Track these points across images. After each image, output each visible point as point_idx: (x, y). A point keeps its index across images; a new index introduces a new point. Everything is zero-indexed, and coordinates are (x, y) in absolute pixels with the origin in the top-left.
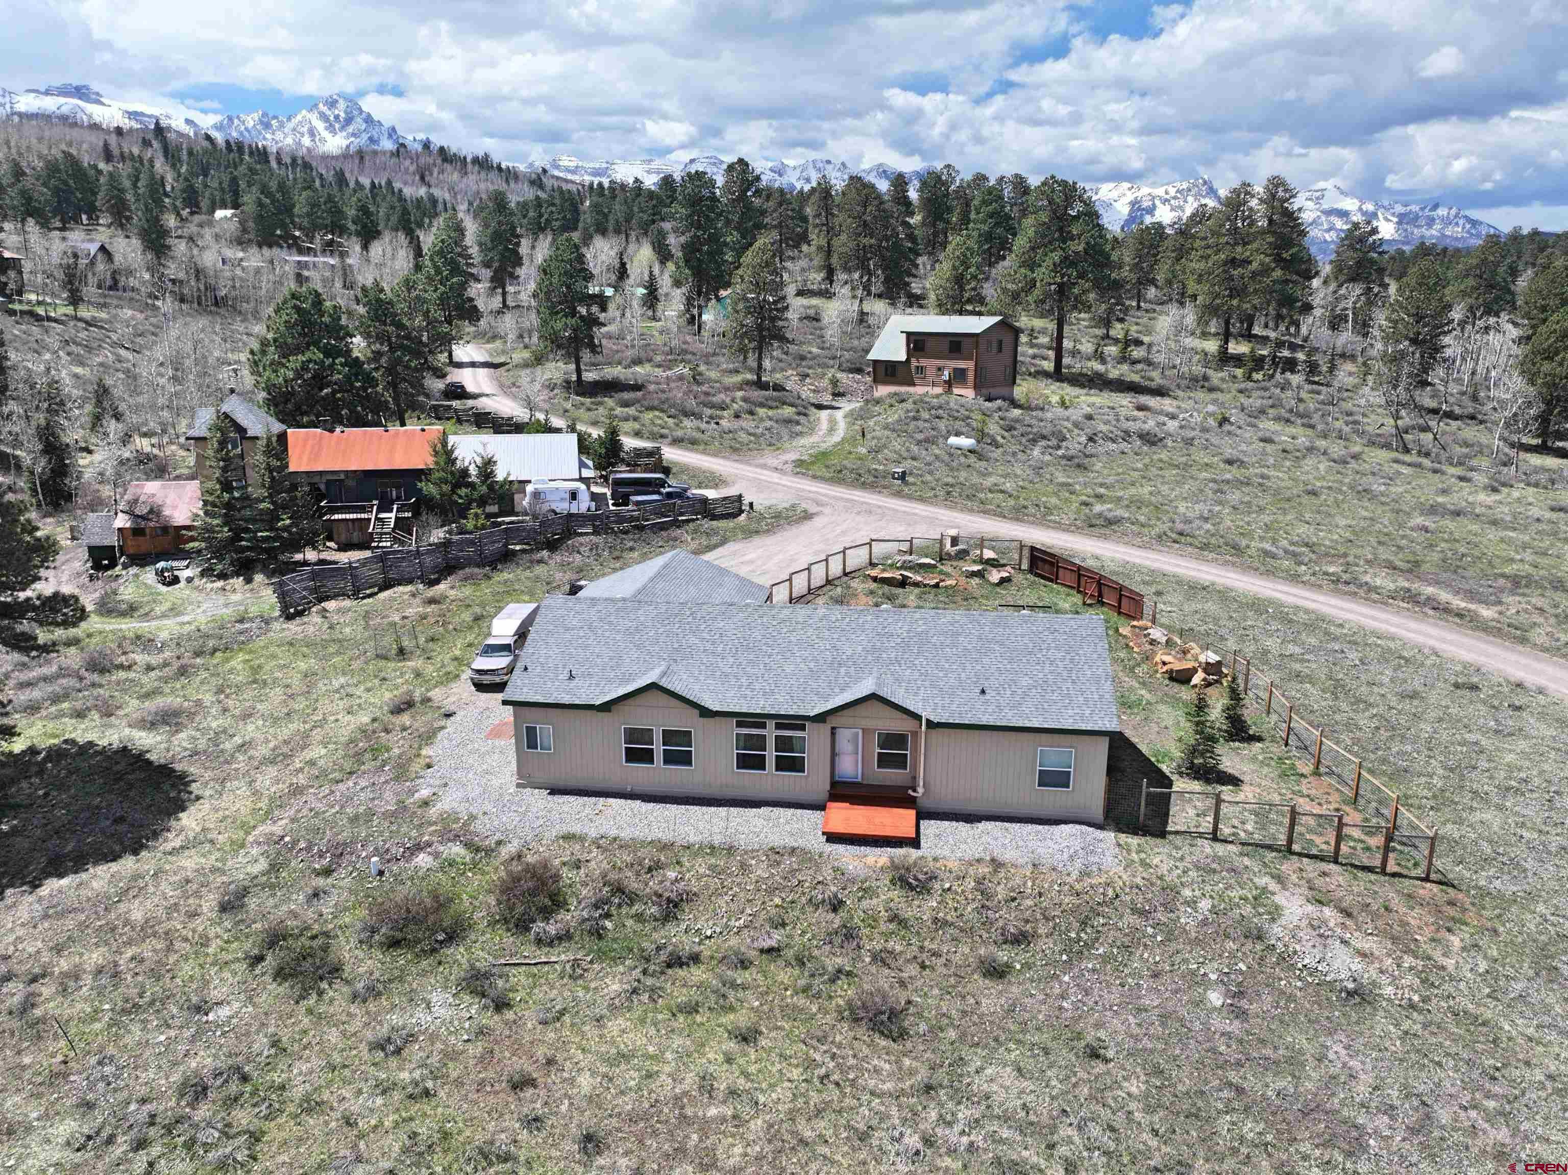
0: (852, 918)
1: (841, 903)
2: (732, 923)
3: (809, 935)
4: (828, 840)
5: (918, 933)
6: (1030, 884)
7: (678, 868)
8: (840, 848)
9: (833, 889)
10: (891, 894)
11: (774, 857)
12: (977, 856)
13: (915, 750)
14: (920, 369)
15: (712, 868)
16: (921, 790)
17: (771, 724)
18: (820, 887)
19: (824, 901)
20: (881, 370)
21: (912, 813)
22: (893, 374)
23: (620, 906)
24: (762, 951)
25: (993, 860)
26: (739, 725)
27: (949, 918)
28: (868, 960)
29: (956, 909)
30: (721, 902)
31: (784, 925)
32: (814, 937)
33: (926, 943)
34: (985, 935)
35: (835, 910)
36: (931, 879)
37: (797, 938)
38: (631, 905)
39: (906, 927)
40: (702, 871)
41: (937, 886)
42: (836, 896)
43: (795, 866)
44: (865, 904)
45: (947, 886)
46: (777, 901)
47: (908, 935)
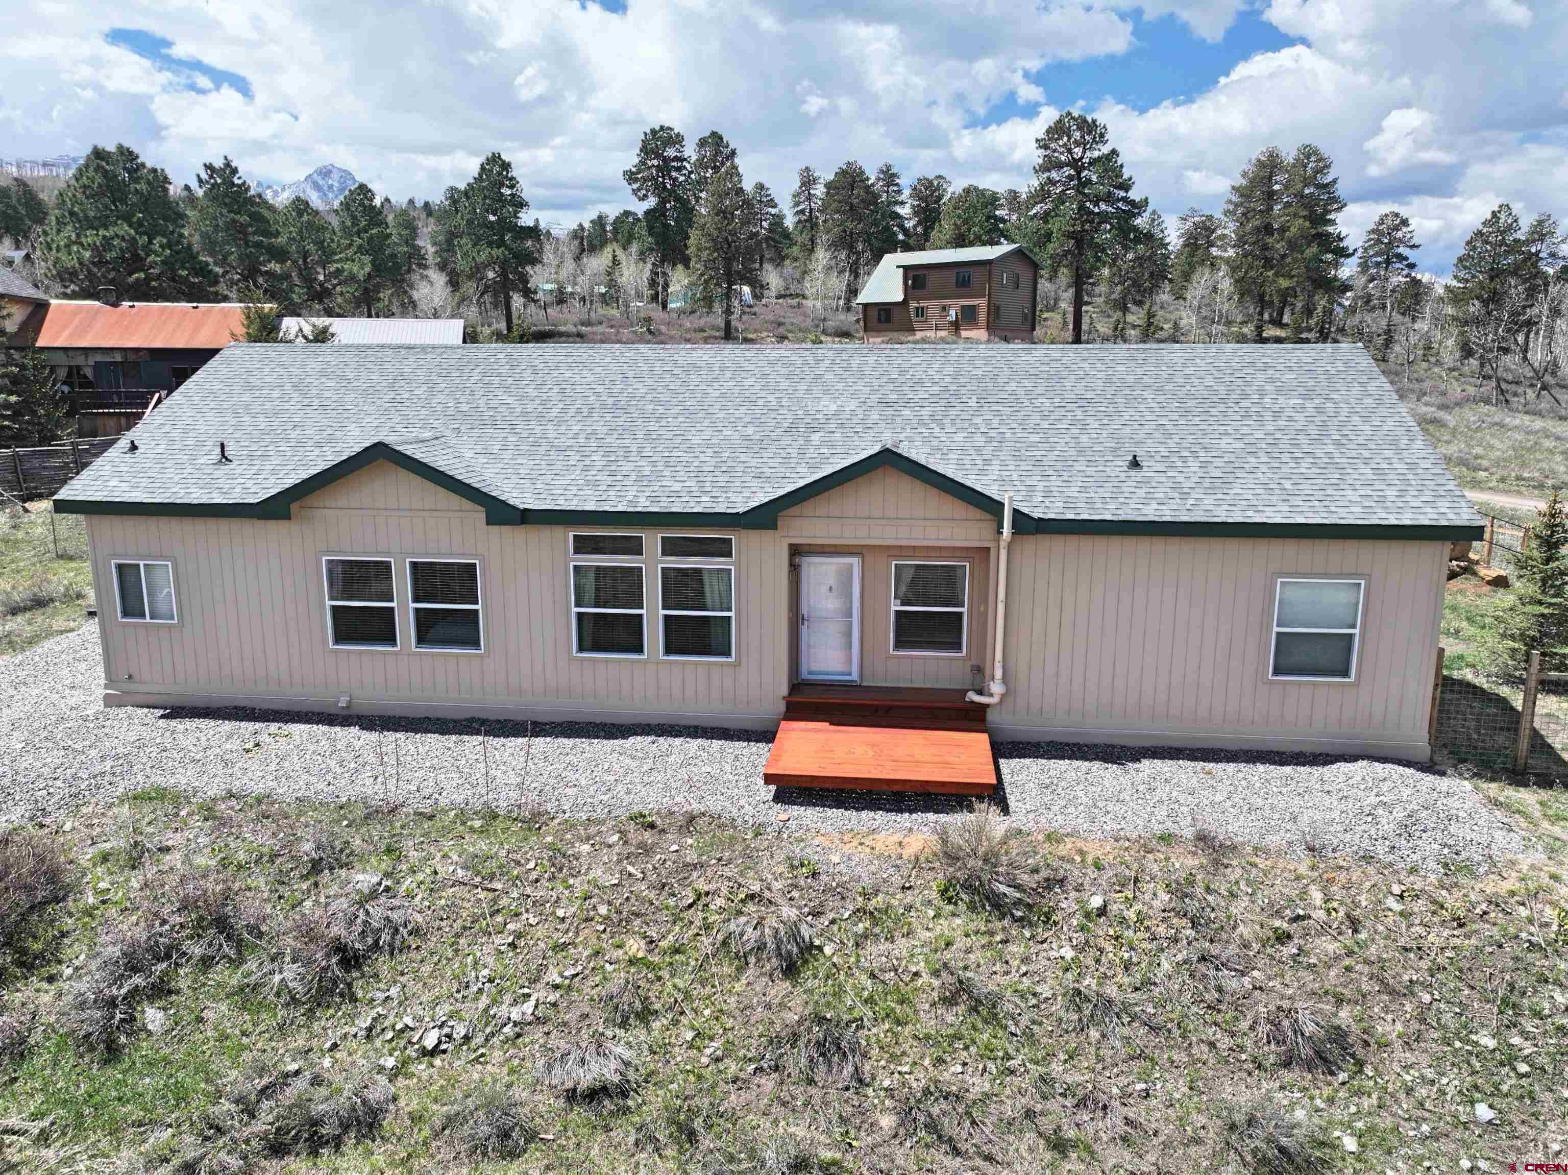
0: (839, 994)
1: (809, 950)
2: (502, 1011)
3: (714, 1047)
4: (778, 798)
5: (1029, 1036)
6: (1317, 896)
7: (386, 864)
8: (809, 816)
9: (789, 913)
10: (943, 927)
11: (636, 835)
12: (1158, 829)
13: (984, 595)
14: (920, 312)
15: (473, 863)
16: (997, 688)
17: (652, 540)
18: (751, 907)
19: (761, 947)
20: (874, 314)
21: (980, 742)
22: (888, 320)
23: (207, 962)
24: (571, 1096)
25: (1202, 838)
26: (583, 545)
27: (1111, 990)
28: (887, 1122)
29: (1127, 966)
30: (485, 952)
31: (645, 1015)
32: (729, 1049)
33: (1056, 1068)
34: (1224, 1042)
35: (791, 970)
36: (1050, 884)
37: (680, 1054)
38: (237, 962)
39: (993, 1019)
40: (445, 870)
41: (1068, 903)
42: (795, 935)
43: (692, 857)
44: (875, 953)
45: (1096, 902)
46: (635, 947)
47: (1002, 1044)
